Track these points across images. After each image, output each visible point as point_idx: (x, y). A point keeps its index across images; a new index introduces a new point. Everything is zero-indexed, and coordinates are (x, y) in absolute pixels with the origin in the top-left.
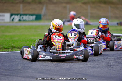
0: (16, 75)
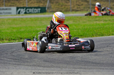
0: (23, 64)
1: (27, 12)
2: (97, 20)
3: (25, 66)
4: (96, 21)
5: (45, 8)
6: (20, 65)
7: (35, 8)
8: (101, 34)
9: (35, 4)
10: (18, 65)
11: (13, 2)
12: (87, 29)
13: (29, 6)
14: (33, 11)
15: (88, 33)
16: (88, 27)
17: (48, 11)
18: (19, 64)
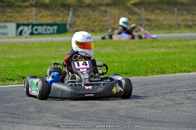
1: (35, 32)
2: (154, 47)
3: (30, 126)
4: (153, 49)
5: (65, 25)
6: (21, 123)
7: (48, 25)
8: (160, 71)
9: (49, 18)
10: (17, 124)
11: (10, 14)
12: (137, 62)
13: (39, 22)
14: (44, 30)
15: (138, 69)
16: (139, 59)
17: (71, 30)
18: (19, 121)
